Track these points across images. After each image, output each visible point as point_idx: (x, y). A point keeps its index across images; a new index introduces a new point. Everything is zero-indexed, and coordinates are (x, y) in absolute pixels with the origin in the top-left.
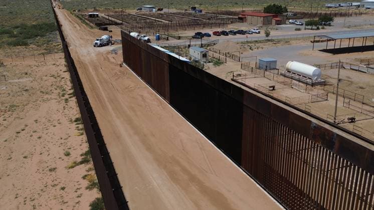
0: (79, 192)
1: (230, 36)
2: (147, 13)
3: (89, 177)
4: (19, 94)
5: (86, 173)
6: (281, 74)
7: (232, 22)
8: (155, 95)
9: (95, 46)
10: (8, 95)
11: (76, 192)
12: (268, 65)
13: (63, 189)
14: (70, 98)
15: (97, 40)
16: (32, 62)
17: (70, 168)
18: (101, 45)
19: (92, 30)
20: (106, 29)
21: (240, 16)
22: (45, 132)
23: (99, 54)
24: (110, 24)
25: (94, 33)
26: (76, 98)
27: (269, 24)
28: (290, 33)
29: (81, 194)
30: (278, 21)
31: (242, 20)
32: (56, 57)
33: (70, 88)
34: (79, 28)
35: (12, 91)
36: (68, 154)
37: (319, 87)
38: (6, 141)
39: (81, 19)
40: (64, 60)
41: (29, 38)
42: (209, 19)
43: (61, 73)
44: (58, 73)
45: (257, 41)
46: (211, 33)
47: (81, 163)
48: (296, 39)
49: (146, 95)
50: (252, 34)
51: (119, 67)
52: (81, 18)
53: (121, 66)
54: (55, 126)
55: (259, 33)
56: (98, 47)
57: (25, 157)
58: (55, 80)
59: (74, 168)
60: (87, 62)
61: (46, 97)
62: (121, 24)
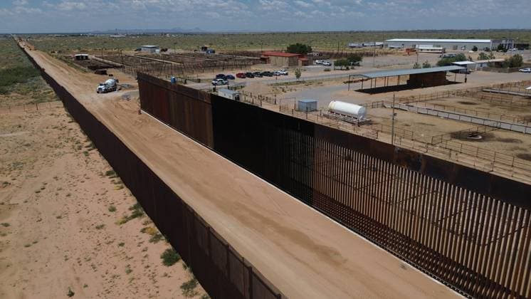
0: (143, 246)
1: (256, 79)
2: (150, 54)
3: (149, 229)
4: (19, 149)
5: (143, 227)
6: (325, 116)
7: (254, 64)
8: (193, 143)
9: (98, 92)
10: (5, 152)
11: (139, 246)
12: (309, 107)
13: (122, 245)
14: (89, 150)
15: (101, 85)
16: (21, 113)
17: (121, 223)
18: (106, 91)
19: (86, 75)
20: (104, 73)
21: (262, 56)
22: (74, 189)
23: (106, 101)
24: (107, 67)
25: (90, 78)
26: (98, 150)
27: (295, 65)
28: (320, 74)
29: (147, 248)
30: (305, 61)
31: (265, 60)
32: (52, 106)
33: (85, 140)
34: (67, 72)
35: (9, 148)
36: (113, 210)
37: (364, 126)
38: (26, 202)
39: (66, 62)
40: (64, 109)
41: (6, 85)
42: (226, 60)
43: (66, 124)
44: (62, 124)
45: (287, 83)
46: (234, 75)
47: (134, 217)
48: (329, 80)
49: (182, 143)
50: (279, 75)
51: (137, 115)
52: (66, 60)
53: (140, 113)
54: (83, 182)
55: (287, 74)
56: (104, 93)
57: (59, 217)
58: (60, 132)
59: (127, 223)
60: (95, 111)
61: (57, 151)
62: (122, 67)
